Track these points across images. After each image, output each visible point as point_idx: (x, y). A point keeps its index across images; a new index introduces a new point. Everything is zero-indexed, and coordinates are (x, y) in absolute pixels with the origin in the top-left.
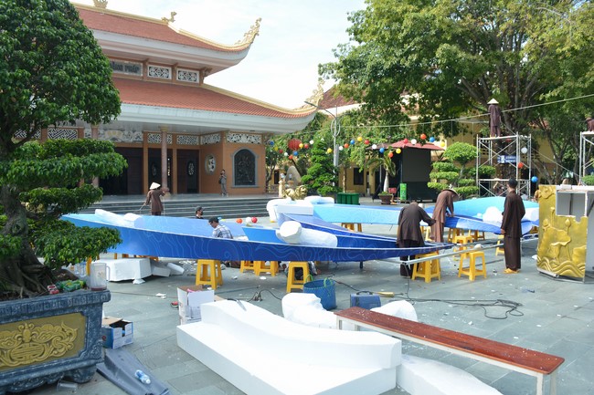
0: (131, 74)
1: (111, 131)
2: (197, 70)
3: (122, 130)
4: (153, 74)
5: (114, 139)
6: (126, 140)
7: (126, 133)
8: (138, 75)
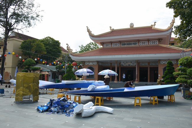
0: (134, 45)
1: (128, 63)
2: (157, 40)
3: (132, 62)
4: (142, 44)
5: (129, 65)
6: (133, 65)
7: (133, 63)
8: (136, 45)
